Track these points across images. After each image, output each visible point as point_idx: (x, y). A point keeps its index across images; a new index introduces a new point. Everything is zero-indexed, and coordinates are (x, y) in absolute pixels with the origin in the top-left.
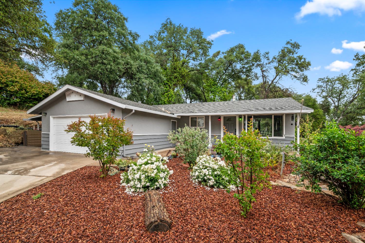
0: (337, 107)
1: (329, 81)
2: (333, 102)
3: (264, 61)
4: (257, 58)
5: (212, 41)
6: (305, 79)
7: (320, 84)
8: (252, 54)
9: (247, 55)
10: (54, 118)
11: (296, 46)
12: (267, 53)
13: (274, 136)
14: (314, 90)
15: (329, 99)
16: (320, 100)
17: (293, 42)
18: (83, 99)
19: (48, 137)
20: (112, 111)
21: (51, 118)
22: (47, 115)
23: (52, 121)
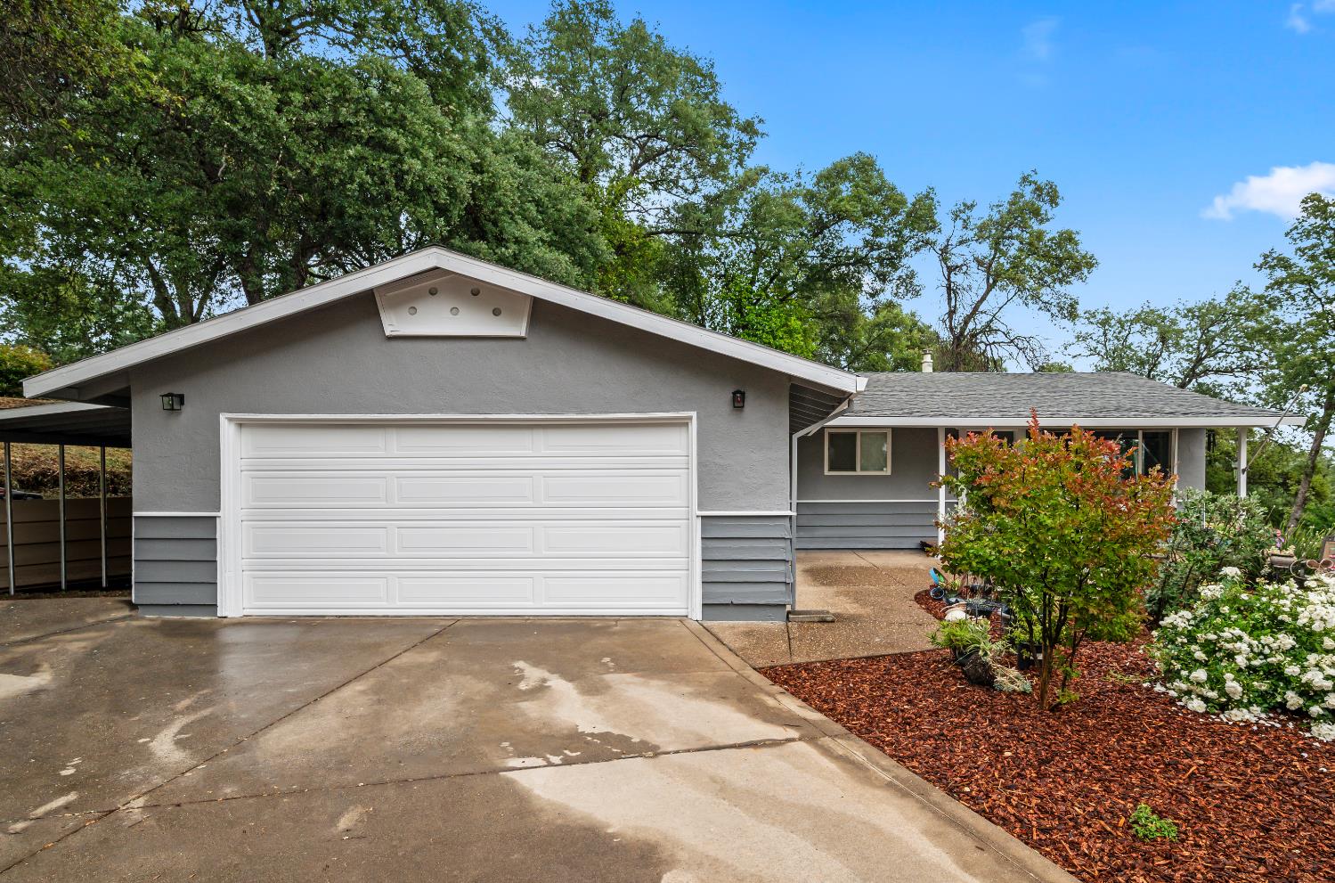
3: (948, 229)
4: (922, 217)
5: (761, 121)
6: (1068, 309)
8: (911, 200)
9: (894, 201)
10: (241, 425)
11: (1049, 195)
12: (968, 208)
17: (1041, 179)
18: (520, 330)
19: (203, 533)
20: (738, 401)
21: (227, 430)
22: (187, 410)
23: (234, 444)
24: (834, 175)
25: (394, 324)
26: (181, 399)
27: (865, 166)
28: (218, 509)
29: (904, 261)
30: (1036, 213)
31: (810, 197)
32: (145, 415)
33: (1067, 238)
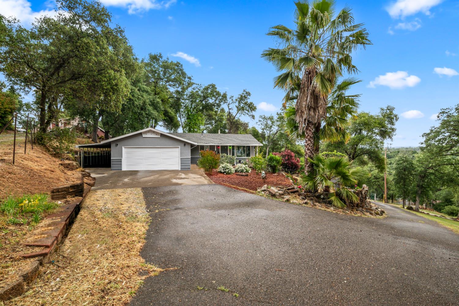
0: (269, 137)
1: (264, 118)
2: (267, 133)
3: (229, 101)
4: (225, 96)
6: (253, 117)
7: (261, 119)
8: (222, 94)
10: (125, 148)
11: (249, 94)
12: (233, 97)
13: (247, 156)
14: (257, 123)
15: (265, 130)
16: (260, 131)
17: (247, 91)
18: (159, 137)
19: (120, 161)
20: (185, 145)
21: (123, 148)
22: (118, 146)
23: (124, 150)
24: (207, 89)
25: (144, 136)
26: (117, 144)
27: (213, 86)
28: (122, 157)
29: (221, 106)
30: (245, 97)
31: (202, 92)
32: (113, 146)
33: (251, 103)
